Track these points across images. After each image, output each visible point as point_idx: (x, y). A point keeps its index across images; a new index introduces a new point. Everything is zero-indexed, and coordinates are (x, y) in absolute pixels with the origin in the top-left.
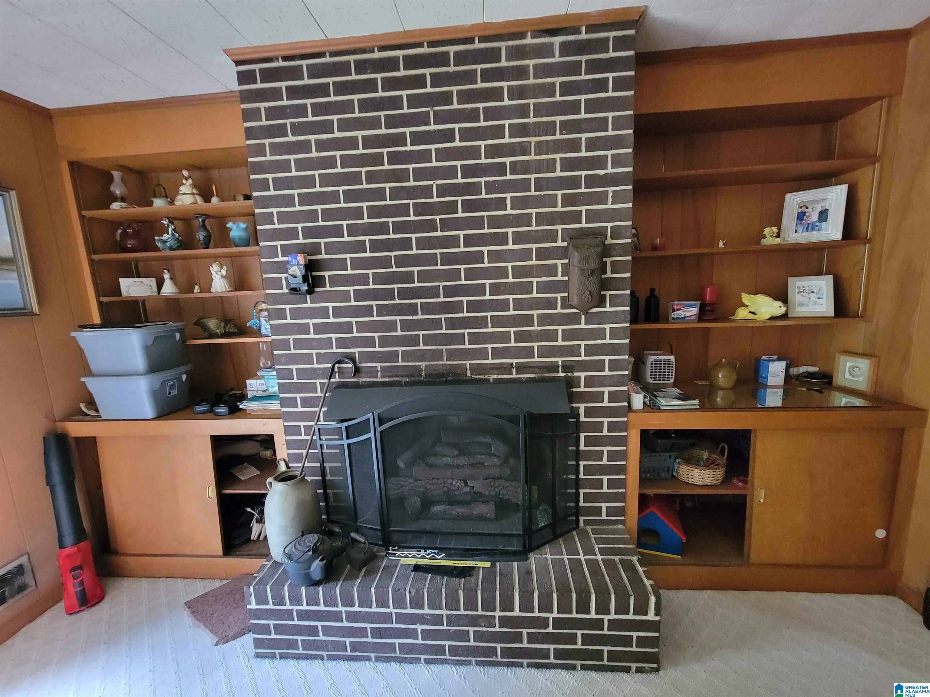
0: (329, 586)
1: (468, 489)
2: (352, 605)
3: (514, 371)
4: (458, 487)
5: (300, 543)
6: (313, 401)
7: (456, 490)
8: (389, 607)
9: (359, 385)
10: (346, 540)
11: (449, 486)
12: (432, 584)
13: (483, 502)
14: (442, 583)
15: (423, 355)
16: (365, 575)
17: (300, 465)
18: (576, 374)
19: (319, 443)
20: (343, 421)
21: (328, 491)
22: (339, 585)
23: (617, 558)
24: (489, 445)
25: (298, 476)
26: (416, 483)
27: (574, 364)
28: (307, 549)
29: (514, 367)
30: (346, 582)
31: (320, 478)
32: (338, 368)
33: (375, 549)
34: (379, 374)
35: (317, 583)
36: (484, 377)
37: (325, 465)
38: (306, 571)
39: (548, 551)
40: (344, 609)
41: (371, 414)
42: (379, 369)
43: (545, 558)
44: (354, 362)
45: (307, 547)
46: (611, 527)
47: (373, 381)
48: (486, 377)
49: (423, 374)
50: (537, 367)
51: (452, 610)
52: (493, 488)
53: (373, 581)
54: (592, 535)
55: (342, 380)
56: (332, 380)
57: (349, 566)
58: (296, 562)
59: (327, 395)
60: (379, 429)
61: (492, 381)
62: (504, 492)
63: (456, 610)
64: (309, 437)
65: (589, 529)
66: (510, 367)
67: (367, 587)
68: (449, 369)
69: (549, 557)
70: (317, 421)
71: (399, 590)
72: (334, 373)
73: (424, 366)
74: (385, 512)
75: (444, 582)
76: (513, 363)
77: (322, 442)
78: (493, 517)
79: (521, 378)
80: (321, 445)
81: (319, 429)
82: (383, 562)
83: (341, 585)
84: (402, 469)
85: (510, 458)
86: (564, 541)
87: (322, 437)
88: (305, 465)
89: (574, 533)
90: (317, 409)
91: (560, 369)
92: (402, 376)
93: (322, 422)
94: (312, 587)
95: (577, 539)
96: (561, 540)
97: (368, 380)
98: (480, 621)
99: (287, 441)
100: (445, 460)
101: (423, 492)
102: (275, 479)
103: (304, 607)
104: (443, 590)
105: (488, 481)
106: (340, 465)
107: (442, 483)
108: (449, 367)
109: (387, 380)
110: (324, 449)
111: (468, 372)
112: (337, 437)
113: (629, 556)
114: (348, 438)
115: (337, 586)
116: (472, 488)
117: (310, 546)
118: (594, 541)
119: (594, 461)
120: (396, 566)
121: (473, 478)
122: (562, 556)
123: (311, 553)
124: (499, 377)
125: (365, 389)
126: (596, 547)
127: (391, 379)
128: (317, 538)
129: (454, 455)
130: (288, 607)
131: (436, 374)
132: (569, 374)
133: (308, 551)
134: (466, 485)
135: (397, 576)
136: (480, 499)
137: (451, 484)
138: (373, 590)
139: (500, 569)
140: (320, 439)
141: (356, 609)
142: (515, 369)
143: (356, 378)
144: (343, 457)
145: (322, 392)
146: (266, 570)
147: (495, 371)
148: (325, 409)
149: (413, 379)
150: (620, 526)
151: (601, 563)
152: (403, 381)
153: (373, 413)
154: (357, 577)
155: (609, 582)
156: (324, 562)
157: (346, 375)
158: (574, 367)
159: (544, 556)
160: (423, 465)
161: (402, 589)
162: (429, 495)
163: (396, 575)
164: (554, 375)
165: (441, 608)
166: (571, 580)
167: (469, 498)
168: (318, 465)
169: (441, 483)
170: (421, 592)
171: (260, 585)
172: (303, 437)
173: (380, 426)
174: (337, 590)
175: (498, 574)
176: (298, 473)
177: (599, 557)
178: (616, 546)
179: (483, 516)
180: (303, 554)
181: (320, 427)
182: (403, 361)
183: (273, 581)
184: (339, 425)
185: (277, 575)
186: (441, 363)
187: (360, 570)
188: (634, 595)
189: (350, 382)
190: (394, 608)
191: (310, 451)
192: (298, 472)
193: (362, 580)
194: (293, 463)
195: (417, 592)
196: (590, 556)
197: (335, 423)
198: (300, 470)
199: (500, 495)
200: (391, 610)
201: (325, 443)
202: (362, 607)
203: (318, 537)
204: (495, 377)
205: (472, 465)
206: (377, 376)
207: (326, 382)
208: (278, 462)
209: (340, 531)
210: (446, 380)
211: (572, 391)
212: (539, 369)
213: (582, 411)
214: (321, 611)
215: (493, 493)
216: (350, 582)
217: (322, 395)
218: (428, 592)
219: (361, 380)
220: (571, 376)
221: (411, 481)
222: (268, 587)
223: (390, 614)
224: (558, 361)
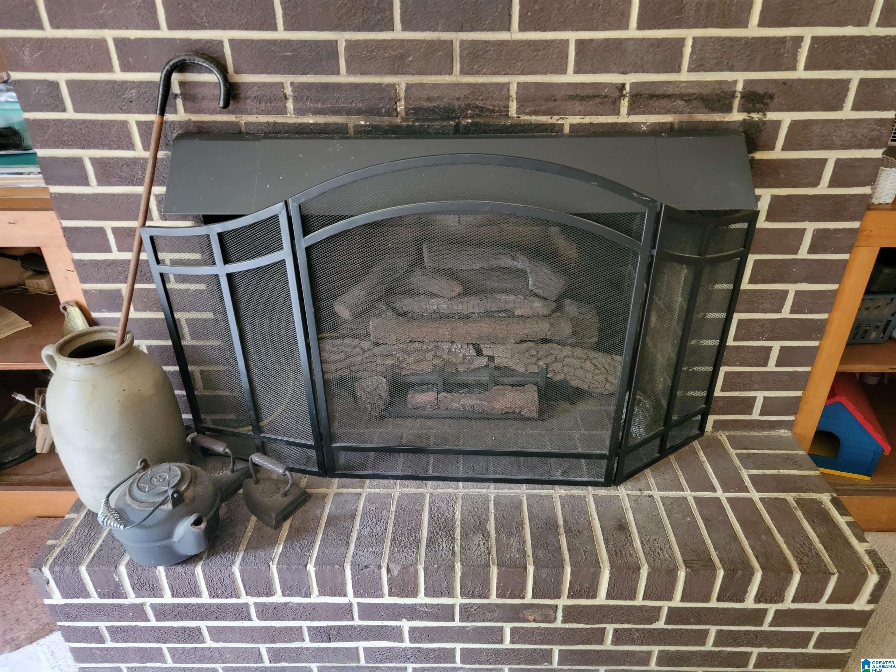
0: (217, 562)
1: (484, 361)
2: (270, 593)
3: (625, 104)
4: (465, 357)
5: (140, 485)
6: (125, 168)
7: (460, 363)
8: (345, 595)
9: (240, 132)
10: (240, 465)
11: (445, 357)
12: (433, 552)
13: (512, 385)
14: (453, 551)
15: (402, 57)
16: (289, 537)
17: (119, 315)
18: (771, 116)
19: (156, 270)
20: (209, 220)
21: (190, 368)
22: (238, 560)
23: (790, 497)
24: (522, 274)
25: (117, 344)
26: (377, 350)
27: (772, 90)
28: (160, 499)
29: (625, 96)
30: (252, 553)
31: (169, 343)
32: (182, 84)
33: (305, 480)
34: (290, 105)
35: (192, 559)
36: (550, 121)
37: (177, 315)
38: (165, 543)
39: (653, 481)
40: (251, 601)
41: (282, 204)
42: (289, 91)
43: (649, 496)
44: (223, 70)
45: (159, 494)
46: (766, 433)
47: (275, 123)
48: (554, 120)
49: (401, 107)
50: (681, 97)
51: (473, 596)
52: (534, 360)
53: (309, 550)
54: (732, 450)
55: (195, 118)
56: (169, 117)
57: (254, 518)
58: (140, 525)
59: (161, 154)
60: (303, 243)
61: (567, 130)
62: (557, 367)
63: (480, 597)
64: (129, 256)
65: (723, 437)
66: (617, 94)
67: (299, 564)
68: (466, 97)
69: (657, 494)
70: (145, 219)
71: (366, 567)
72: (170, 97)
73: (404, 86)
74: (323, 414)
75: (457, 549)
76: (624, 85)
77: (162, 269)
78: (535, 415)
79: (639, 124)
80: (162, 275)
81: (152, 238)
82: (324, 508)
83: (243, 560)
84: (346, 322)
85: (567, 301)
86: (678, 460)
87: (161, 255)
88: (130, 316)
89: (696, 444)
90: (140, 190)
91: (736, 103)
92: (349, 113)
93: (156, 220)
94: (179, 567)
95: (703, 458)
96: (672, 458)
97: (263, 119)
98: (527, 613)
99: (79, 265)
100: (434, 304)
101: (393, 366)
102: (61, 350)
103: (168, 599)
104: (458, 566)
105: (525, 346)
106: (210, 315)
107: (431, 350)
108: (466, 92)
109: (311, 121)
110: (169, 282)
111: (513, 107)
112: (197, 256)
113: (814, 492)
114: (226, 261)
115: (233, 563)
116: (491, 358)
117: (166, 491)
118: (737, 462)
119: (764, 311)
120: (353, 516)
121: (493, 341)
122: (682, 493)
123: (169, 506)
124: (587, 120)
125: (257, 143)
126: (745, 474)
127: (321, 120)
128: (179, 473)
129: (454, 294)
130: (132, 599)
131: (432, 110)
132: (756, 116)
133: (163, 503)
134: (479, 352)
135: (359, 538)
136: (506, 380)
137: (450, 351)
138: (311, 568)
139: (565, 521)
140: (158, 262)
141: (278, 598)
142: (627, 99)
143: (230, 113)
144: (218, 299)
145: (146, 148)
146: (72, 531)
147: (577, 105)
148: (159, 190)
149: (376, 120)
150: (783, 432)
151: (760, 506)
152: (351, 125)
153: (286, 203)
154: (274, 542)
155: (784, 546)
156: (203, 526)
157: (204, 104)
158: (771, 97)
159: (646, 493)
160: (390, 313)
161: (372, 566)
162: (403, 373)
163: (355, 535)
164: (717, 117)
165: (450, 594)
166: (708, 541)
167: (484, 377)
168: (161, 315)
169: (428, 351)
170: (412, 569)
171: (63, 564)
172: (116, 255)
173: (305, 234)
174: (236, 570)
175: (562, 530)
176: (115, 336)
177: (755, 495)
178: (783, 472)
179: (513, 412)
180: (152, 509)
181: (154, 232)
182: (349, 71)
183: (92, 555)
184: (203, 230)
185: (100, 542)
186: (446, 79)
187: (278, 525)
188: (839, 572)
189: (215, 122)
190: (356, 595)
191: (137, 286)
192: (115, 334)
193: (285, 547)
194: (100, 311)
195: (405, 569)
196: (736, 491)
197: (189, 223)
198: (120, 328)
199: (547, 373)
200: (350, 598)
201: (171, 271)
202: (290, 595)
203: (181, 469)
204: (576, 120)
205: (488, 314)
206: (283, 111)
207: (152, 122)
208: (65, 308)
209: (227, 450)
210: (458, 125)
211: (753, 157)
212: (686, 101)
213: (763, 206)
214: (203, 605)
215: (534, 369)
216: (260, 554)
217: (148, 155)
218: (426, 569)
219: (244, 119)
220: (761, 120)
221: (366, 345)
222: (83, 569)
223: (348, 607)
224: (735, 82)
